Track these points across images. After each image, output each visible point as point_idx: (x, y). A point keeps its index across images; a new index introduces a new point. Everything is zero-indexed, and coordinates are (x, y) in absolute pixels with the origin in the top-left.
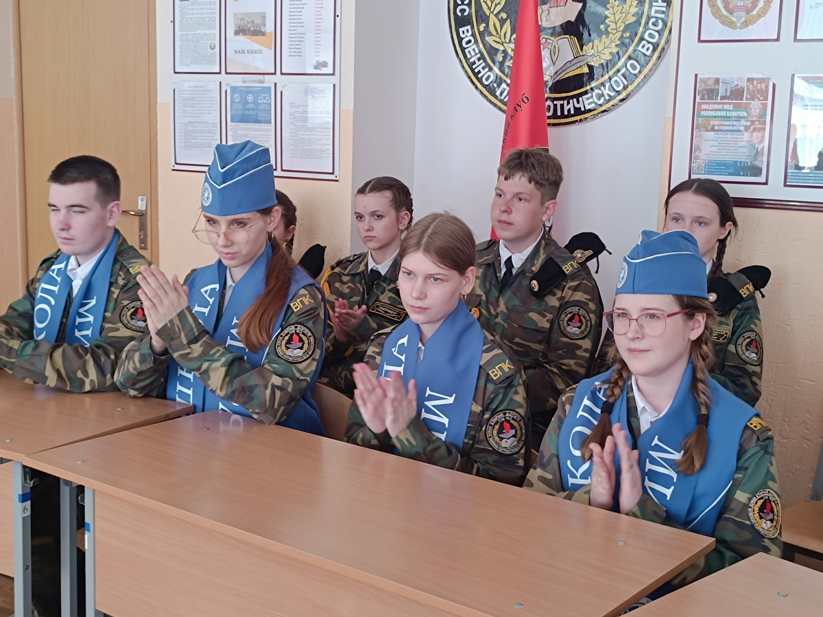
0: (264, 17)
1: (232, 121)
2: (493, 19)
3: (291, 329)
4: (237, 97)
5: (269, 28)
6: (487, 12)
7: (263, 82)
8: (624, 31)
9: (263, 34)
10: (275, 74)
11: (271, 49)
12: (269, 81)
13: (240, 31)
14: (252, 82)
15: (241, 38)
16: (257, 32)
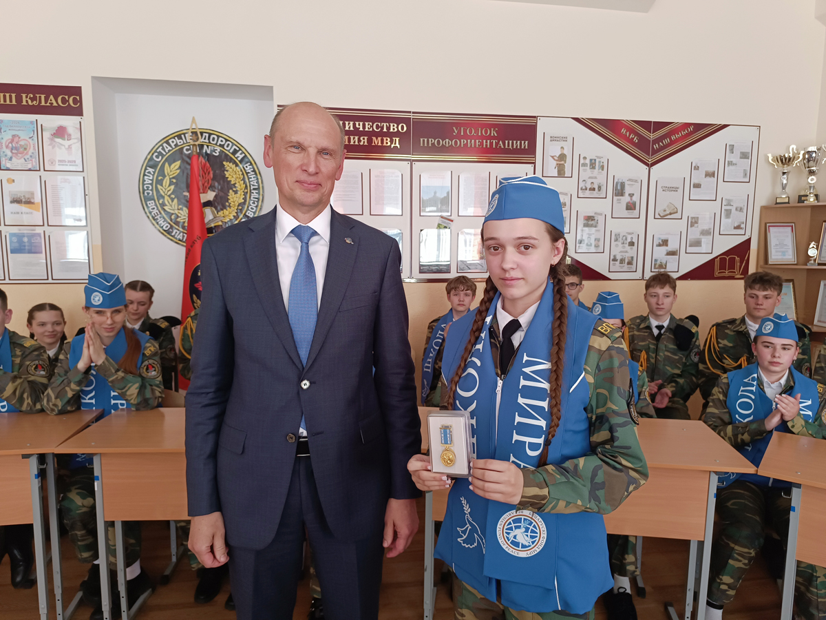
0: (33, 194)
1: (11, 253)
2: (166, 198)
3: (146, 363)
4: (15, 239)
5: (37, 199)
6: (163, 194)
7: (34, 230)
8: (238, 206)
9: (33, 203)
10: (43, 225)
11: (39, 211)
12: (39, 230)
13: (14, 201)
14: (25, 230)
15: (16, 206)
16: (29, 202)
